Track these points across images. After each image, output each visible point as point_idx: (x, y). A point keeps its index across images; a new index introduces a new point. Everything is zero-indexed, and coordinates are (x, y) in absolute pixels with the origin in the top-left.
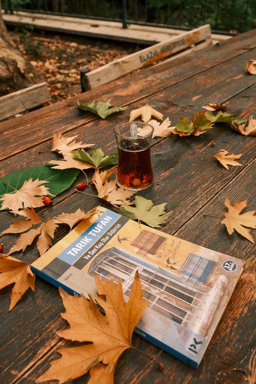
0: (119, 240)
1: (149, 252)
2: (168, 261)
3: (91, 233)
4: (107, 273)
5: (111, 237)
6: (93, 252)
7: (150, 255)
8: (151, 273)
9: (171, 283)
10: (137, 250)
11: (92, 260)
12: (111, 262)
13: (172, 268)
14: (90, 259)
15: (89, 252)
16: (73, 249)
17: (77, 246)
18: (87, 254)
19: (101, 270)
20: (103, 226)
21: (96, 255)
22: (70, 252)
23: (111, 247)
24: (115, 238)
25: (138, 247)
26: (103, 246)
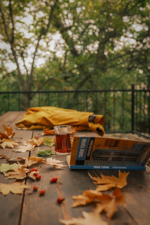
0: (97, 146)
1: (114, 146)
2: (124, 148)
3: (81, 147)
4: (101, 158)
5: (92, 146)
6: (89, 153)
7: (115, 148)
8: (119, 153)
9: (128, 153)
10: (108, 147)
11: (91, 155)
12: (99, 154)
13: (127, 149)
14: (90, 156)
15: (88, 154)
16: (80, 155)
17: (80, 153)
18: (87, 155)
19: (97, 158)
20: (84, 143)
21: (92, 154)
22: (79, 156)
23: (95, 150)
24: (94, 146)
25: (108, 146)
26: (91, 150)
